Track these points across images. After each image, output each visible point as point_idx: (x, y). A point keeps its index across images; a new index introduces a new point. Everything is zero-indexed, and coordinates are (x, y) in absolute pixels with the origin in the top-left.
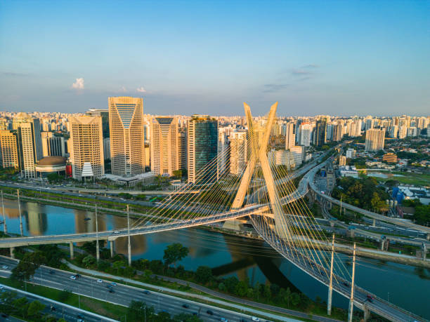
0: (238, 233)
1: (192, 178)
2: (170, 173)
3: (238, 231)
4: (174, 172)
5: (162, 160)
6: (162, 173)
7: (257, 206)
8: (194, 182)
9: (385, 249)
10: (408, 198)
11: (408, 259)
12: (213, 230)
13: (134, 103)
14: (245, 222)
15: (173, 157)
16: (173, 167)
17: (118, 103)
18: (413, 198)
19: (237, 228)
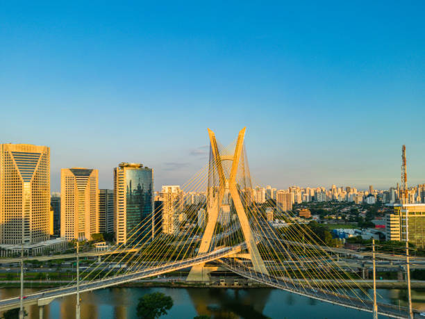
0: (208, 284)
1: (122, 236)
2: (88, 237)
3: (208, 282)
4: (94, 235)
5: (77, 222)
6: (76, 237)
7: (227, 248)
8: (125, 242)
9: (366, 278)
10: (351, 236)
11: (392, 283)
12: (175, 286)
13: (38, 152)
14: (215, 269)
15: (92, 217)
16: (92, 229)
17: (14, 151)
18: (355, 236)
19: (206, 279)
